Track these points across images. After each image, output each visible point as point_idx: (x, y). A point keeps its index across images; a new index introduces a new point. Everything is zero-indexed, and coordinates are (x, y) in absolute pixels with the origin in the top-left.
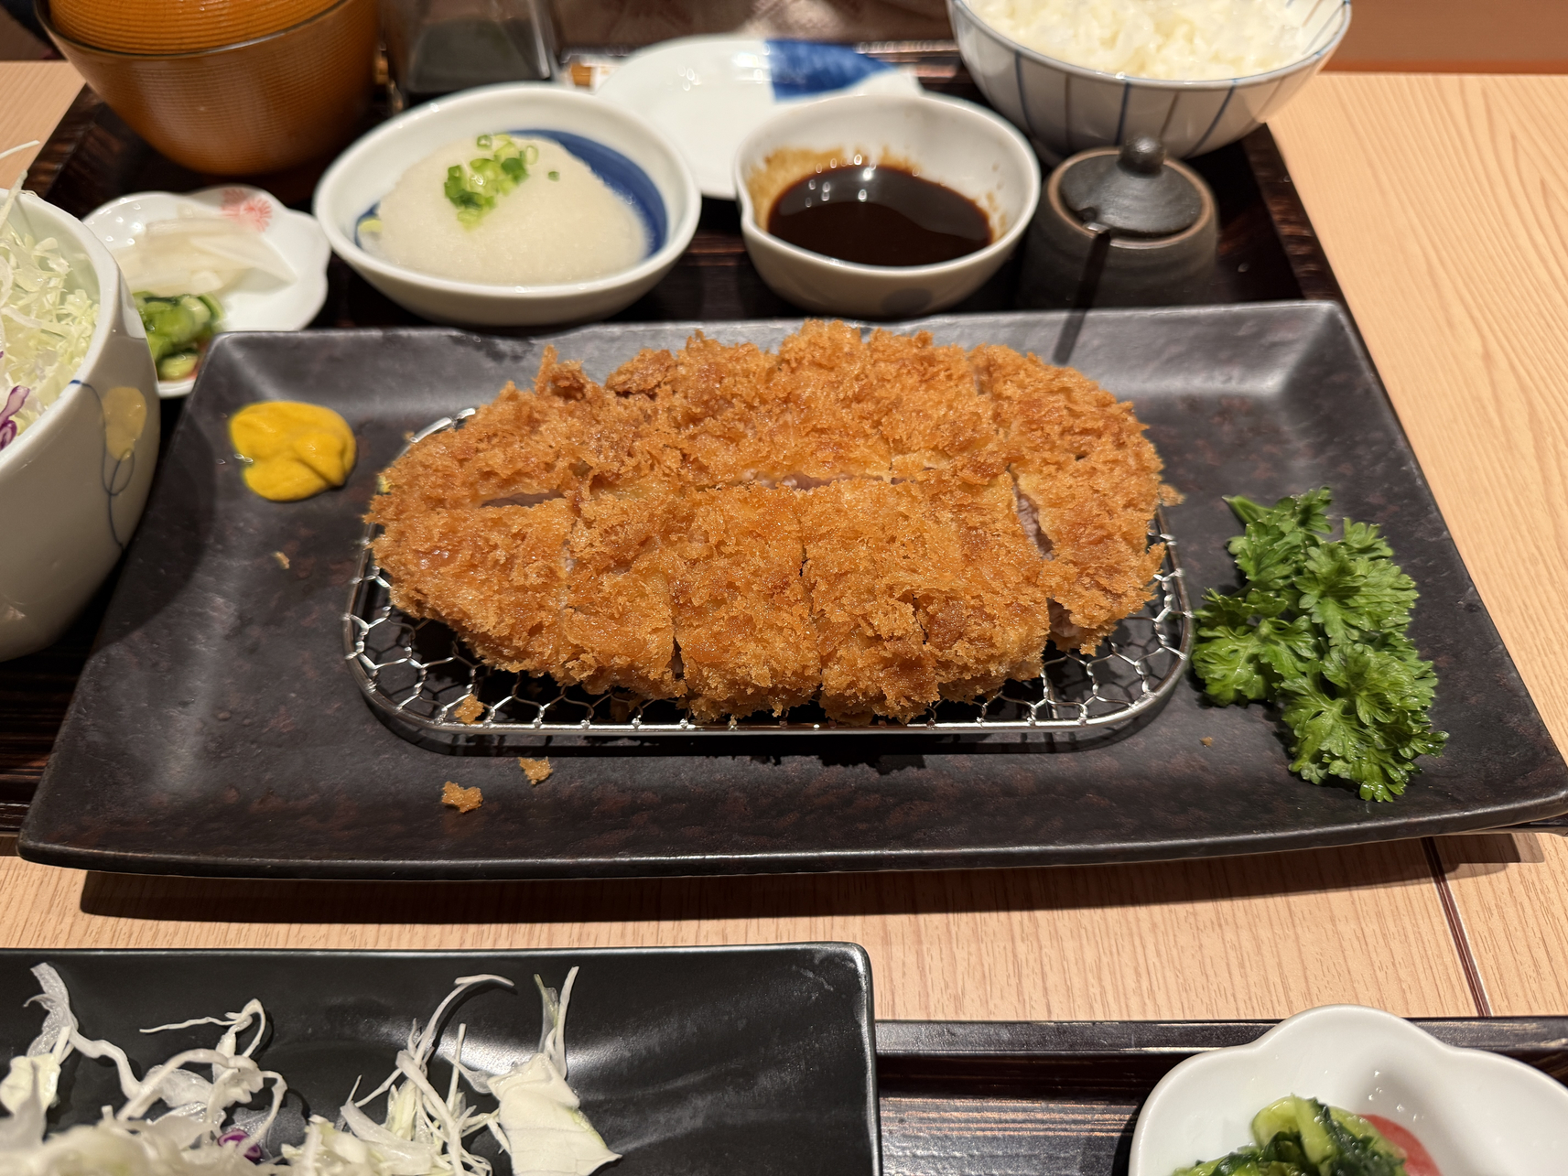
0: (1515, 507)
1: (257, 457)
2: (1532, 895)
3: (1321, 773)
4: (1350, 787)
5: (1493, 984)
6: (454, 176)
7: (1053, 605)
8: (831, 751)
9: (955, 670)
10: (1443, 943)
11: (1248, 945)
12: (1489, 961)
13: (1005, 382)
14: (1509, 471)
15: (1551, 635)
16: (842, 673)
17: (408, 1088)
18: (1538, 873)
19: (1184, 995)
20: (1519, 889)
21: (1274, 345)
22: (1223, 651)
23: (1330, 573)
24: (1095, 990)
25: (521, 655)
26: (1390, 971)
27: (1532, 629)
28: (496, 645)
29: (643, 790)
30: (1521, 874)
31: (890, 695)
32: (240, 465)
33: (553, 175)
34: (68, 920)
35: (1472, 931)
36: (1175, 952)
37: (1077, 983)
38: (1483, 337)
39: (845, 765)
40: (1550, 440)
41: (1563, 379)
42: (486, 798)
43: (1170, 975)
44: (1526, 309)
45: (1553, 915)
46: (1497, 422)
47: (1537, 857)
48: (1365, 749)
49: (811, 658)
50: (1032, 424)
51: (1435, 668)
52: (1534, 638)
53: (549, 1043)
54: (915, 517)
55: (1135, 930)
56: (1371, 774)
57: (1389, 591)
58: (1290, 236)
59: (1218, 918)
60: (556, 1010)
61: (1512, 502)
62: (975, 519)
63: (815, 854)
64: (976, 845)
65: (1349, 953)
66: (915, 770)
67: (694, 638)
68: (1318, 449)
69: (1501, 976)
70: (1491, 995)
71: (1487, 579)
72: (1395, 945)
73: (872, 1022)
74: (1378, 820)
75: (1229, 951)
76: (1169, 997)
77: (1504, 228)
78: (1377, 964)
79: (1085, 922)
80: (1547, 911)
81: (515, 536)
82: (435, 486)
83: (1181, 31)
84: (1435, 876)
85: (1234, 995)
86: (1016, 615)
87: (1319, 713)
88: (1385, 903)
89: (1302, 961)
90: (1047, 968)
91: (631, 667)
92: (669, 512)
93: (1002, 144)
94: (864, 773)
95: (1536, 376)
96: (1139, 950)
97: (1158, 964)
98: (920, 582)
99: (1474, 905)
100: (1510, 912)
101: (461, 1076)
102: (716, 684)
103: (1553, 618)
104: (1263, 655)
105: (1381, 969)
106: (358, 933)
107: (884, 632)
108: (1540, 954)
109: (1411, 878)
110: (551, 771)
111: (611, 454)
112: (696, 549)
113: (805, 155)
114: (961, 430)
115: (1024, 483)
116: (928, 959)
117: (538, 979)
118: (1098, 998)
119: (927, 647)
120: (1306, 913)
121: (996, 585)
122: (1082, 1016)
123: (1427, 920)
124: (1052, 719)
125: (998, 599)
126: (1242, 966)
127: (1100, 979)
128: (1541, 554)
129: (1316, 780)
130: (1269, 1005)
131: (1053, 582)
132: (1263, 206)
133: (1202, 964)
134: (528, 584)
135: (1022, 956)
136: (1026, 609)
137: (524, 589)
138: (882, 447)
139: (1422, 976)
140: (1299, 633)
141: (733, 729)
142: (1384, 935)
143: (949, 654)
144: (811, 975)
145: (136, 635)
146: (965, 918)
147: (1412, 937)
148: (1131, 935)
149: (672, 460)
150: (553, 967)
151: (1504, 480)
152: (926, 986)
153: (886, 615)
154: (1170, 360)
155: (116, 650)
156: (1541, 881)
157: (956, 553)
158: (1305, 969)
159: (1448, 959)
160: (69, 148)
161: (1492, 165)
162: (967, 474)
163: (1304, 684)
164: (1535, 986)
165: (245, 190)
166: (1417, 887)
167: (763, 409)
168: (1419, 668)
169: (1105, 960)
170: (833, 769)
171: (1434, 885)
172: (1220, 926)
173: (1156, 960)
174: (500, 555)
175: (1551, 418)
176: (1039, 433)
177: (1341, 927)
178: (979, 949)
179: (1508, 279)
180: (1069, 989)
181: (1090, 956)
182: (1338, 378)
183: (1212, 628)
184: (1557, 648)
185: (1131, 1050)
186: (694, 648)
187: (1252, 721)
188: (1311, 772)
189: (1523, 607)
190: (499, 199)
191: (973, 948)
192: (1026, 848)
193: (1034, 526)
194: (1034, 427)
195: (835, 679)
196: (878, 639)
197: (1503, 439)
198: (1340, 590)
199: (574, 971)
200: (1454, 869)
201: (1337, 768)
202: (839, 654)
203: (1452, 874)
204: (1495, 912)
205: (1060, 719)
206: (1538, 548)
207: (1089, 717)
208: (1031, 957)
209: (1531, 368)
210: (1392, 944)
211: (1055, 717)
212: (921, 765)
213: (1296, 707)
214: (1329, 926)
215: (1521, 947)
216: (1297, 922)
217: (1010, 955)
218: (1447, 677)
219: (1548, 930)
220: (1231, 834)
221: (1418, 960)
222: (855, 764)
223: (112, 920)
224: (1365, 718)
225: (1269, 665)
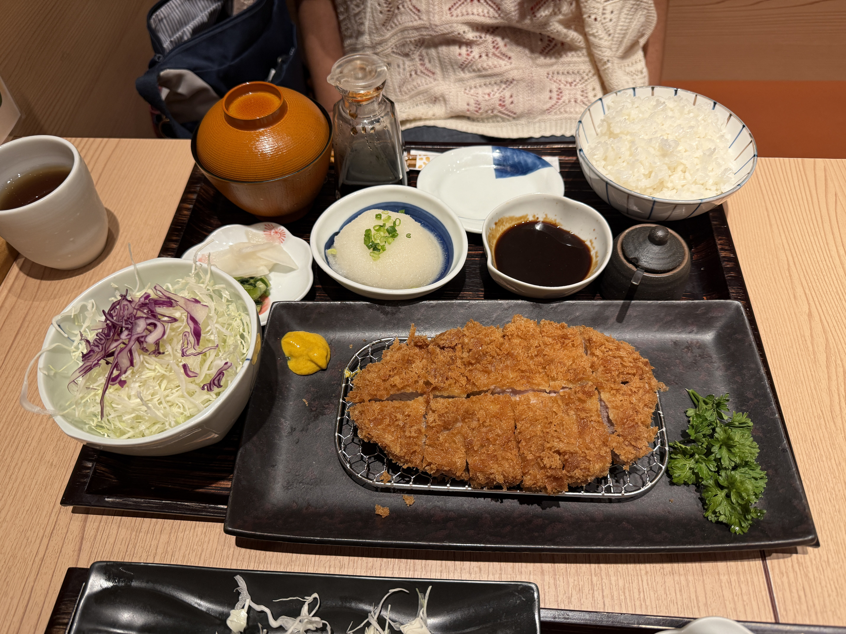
0: (814, 391)
1: (292, 356)
2: (801, 568)
3: (716, 519)
4: (727, 526)
5: (781, 605)
6: (368, 234)
7: (613, 452)
8: (523, 500)
9: (575, 479)
10: (762, 586)
11: (683, 582)
12: (780, 595)
13: (596, 349)
14: (813, 373)
15: (823, 453)
16: (530, 479)
17: (372, 628)
18: (805, 559)
19: (657, 601)
20: (796, 566)
21: (712, 317)
22: (679, 465)
23: (724, 438)
24: (622, 597)
25: (406, 462)
26: (740, 597)
27: (815, 450)
28: (399, 458)
29: (450, 511)
30: (797, 559)
31: (549, 488)
32: (286, 359)
33: (409, 236)
34: (232, 549)
35: (775, 582)
36: (654, 583)
37: (615, 594)
38: (809, 304)
39: (528, 504)
40: (833, 358)
41: (844, 327)
42: (391, 511)
43: (652, 594)
44: (831, 290)
45: (809, 578)
46: (811, 348)
47: (805, 553)
48: (733, 512)
49: (519, 472)
50: (607, 370)
51: (767, 475)
52: (815, 454)
53: (421, 613)
54: (560, 414)
55: (639, 574)
56: (735, 522)
57: (748, 448)
58: (724, 257)
59: (672, 571)
60: (424, 601)
61: (813, 388)
62: (583, 415)
63: (519, 546)
64: (580, 546)
65: (724, 588)
66: (556, 508)
67: (474, 460)
68: (727, 368)
69: (785, 601)
70: (780, 609)
71: (798, 425)
72: (743, 586)
73: (539, 609)
74: (736, 543)
75: (676, 585)
76: (651, 602)
77: (826, 245)
78: (735, 594)
79: (620, 569)
80: (806, 575)
81: (406, 416)
82: (374, 390)
83: (680, 168)
84: (762, 558)
85: (677, 603)
86: (599, 459)
87: (716, 495)
88: (740, 568)
89: (705, 591)
90: (604, 588)
91: (450, 470)
92: (465, 412)
93: (597, 221)
94: (535, 508)
95: (831, 326)
96: (640, 582)
97: (647, 589)
98: (562, 446)
99: (777, 571)
100: (791, 575)
101: (389, 623)
102: (481, 477)
103: (824, 445)
104: (696, 469)
105: (736, 596)
106: (341, 560)
107: (548, 466)
108: (802, 593)
109: (752, 558)
110: (414, 500)
111: (440, 379)
112: (474, 424)
113: (512, 219)
114: (578, 374)
115: (603, 396)
116: (558, 582)
117: (417, 590)
118: (623, 601)
119: (564, 472)
120: (708, 570)
121: (592, 446)
122: (617, 610)
123: (757, 576)
124: (611, 493)
125: (592, 453)
126: (681, 591)
127: (624, 593)
128: (823, 414)
129: (714, 521)
130: (690, 608)
131: (614, 444)
132: (714, 240)
133: (665, 589)
134: (411, 435)
135: (594, 582)
136: (602, 456)
137: (410, 437)
138: (546, 379)
139: (752, 600)
140: (710, 461)
141: (485, 490)
142: (739, 582)
143: (572, 474)
144: (517, 594)
145: (255, 438)
146: (573, 565)
147: (750, 584)
148: (638, 576)
149: (463, 381)
150: (422, 585)
151: (810, 377)
152: (557, 592)
153: (548, 458)
154: (666, 323)
155: (249, 446)
156: (805, 563)
157: (575, 429)
158: (706, 594)
159: (764, 593)
160: (194, 197)
161: (824, 210)
162: (580, 395)
163: (711, 482)
164: (798, 607)
165: (274, 224)
166: (754, 562)
167: (498, 358)
168: (760, 474)
169: (627, 585)
170: (524, 506)
171: (761, 562)
172: (673, 574)
173: (647, 587)
174: (401, 423)
175: (835, 347)
176: (609, 375)
177: (722, 577)
178: (578, 579)
179: (824, 273)
180: (612, 597)
181: (621, 583)
182: (738, 336)
183: (676, 455)
184: (824, 459)
185: (636, 626)
186: (474, 465)
187: (690, 492)
188: (712, 517)
189: (812, 439)
190: (387, 246)
191: (576, 578)
192: (599, 547)
193: (606, 414)
194: (607, 372)
195: (528, 481)
196: (544, 467)
197: (813, 357)
198: (728, 444)
199: (430, 587)
200: (770, 555)
201: (722, 518)
202: (530, 472)
203: (769, 558)
204: (785, 575)
205: (614, 493)
206: (822, 411)
207: (625, 493)
208: (598, 583)
209: (829, 321)
210: (742, 586)
211: (612, 491)
212: (558, 506)
213: (708, 491)
214: (717, 577)
215: (794, 590)
216: (704, 573)
217: (590, 581)
218: (771, 479)
219: (806, 584)
220: (678, 545)
221: (751, 593)
222: (532, 504)
223: (248, 550)
224: (734, 501)
225: (698, 473)
